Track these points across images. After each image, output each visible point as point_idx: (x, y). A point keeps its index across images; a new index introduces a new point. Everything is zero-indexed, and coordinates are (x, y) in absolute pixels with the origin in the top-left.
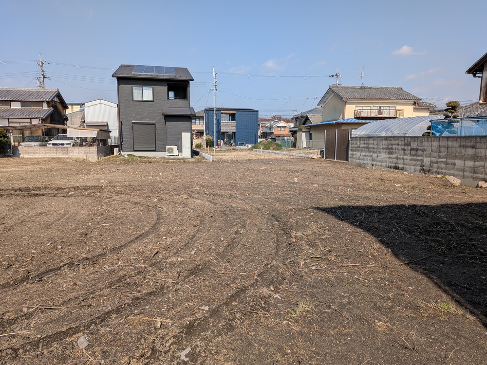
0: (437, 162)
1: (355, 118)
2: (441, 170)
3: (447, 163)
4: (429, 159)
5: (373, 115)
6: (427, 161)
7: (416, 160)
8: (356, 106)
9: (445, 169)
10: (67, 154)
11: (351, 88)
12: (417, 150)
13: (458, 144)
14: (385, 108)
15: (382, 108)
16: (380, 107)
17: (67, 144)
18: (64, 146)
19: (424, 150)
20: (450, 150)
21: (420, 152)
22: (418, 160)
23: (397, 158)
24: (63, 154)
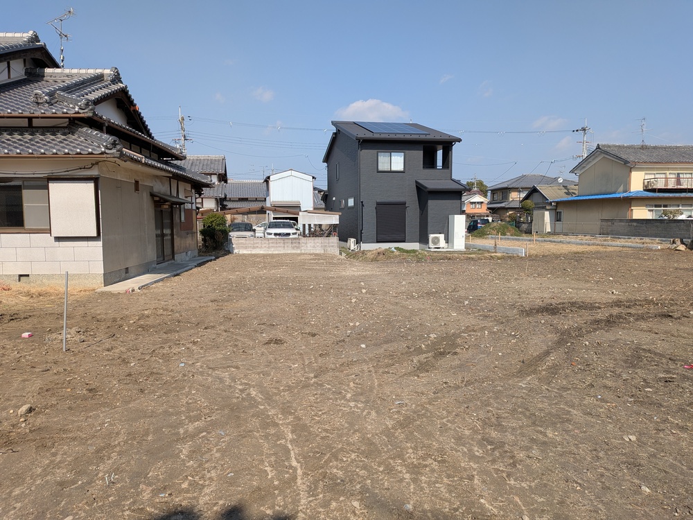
1: (645, 190)
5: (670, 187)
8: (646, 174)
10: (298, 248)
11: (629, 147)
14: (685, 176)
15: (681, 176)
16: (678, 174)
17: (293, 234)
18: (290, 237)
24: (293, 248)
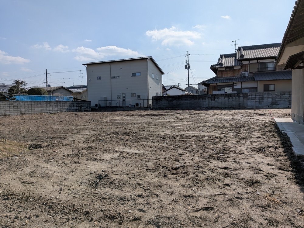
0: (28, 110)
2: (29, 112)
3: (32, 110)
4: (24, 109)
6: (23, 110)
7: (17, 110)
9: (31, 112)
12: (17, 106)
13: (35, 103)
19: (21, 106)
20: (32, 105)
21: (19, 107)
22: (19, 110)
23: (5, 111)
